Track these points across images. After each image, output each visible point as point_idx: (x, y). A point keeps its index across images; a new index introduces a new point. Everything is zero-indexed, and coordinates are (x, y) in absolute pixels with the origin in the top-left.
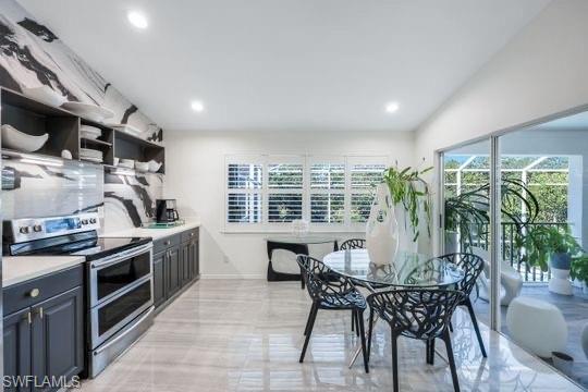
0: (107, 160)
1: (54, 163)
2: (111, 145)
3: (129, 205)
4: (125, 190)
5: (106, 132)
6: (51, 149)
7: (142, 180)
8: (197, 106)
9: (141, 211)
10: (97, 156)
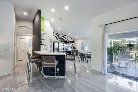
0: (69, 44)
1: (66, 44)
2: (69, 42)
3: (71, 47)
4: (71, 46)
5: (69, 41)
6: (65, 43)
7: (73, 45)
8: (76, 37)
9: (73, 48)
10: (68, 43)
